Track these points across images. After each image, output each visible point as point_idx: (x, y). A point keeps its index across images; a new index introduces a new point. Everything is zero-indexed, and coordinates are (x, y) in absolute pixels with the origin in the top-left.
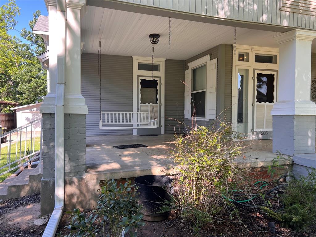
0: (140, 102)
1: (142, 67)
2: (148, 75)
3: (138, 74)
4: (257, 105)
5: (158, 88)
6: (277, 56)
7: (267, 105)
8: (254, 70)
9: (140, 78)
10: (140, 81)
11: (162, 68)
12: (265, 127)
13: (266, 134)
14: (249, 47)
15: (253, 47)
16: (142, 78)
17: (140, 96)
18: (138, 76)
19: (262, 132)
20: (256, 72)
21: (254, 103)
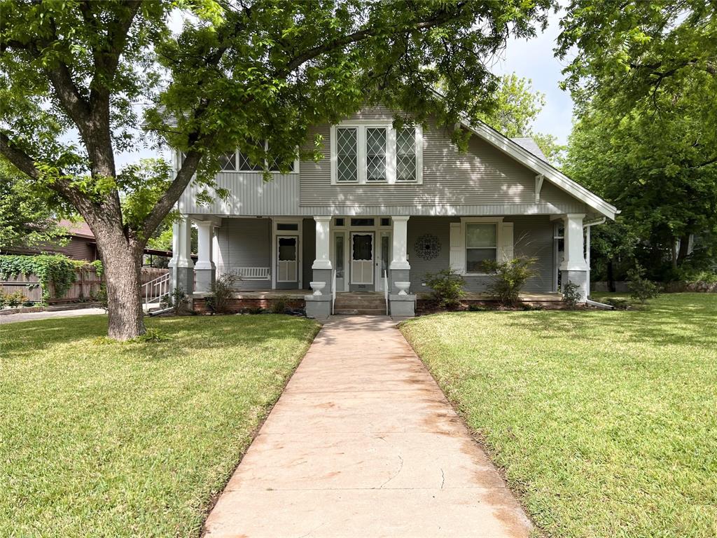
0: (278, 258)
1: (281, 227)
2: (287, 234)
3: (276, 233)
4: (354, 262)
5: (296, 246)
6: (372, 226)
7: (364, 262)
8: (351, 232)
9: (278, 237)
10: (278, 240)
11: (300, 227)
12: (362, 281)
13: (364, 287)
16: (281, 237)
17: (278, 253)
18: (277, 236)
19: (359, 285)
20: (353, 234)
21: (350, 260)
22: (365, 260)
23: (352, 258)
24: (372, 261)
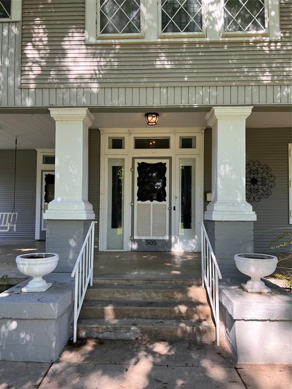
0: (44, 200)
4: (138, 205)
7: (154, 205)
8: (134, 159)
9: (44, 173)
12: (151, 234)
13: (155, 243)
14: (125, 130)
15: (130, 129)
17: (44, 193)
18: (42, 171)
19: (147, 241)
20: (137, 161)
21: (133, 201)
22: (155, 202)
23: (136, 198)
24: (167, 203)
